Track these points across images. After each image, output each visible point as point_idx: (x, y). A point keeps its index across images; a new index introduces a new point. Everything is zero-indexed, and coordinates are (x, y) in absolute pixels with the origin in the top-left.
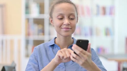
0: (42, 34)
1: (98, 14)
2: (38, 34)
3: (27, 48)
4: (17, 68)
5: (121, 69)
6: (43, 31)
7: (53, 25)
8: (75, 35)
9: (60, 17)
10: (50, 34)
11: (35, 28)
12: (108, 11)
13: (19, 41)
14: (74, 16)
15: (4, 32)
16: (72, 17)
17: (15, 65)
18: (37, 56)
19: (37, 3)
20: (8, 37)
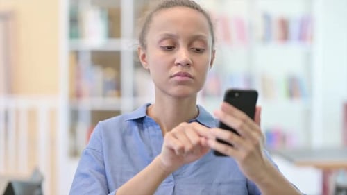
0: (114, 92)
1: (266, 38)
2: (105, 95)
3: (73, 131)
4: (46, 188)
5: (332, 188)
6: (117, 87)
7: (147, 68)
8: (204, 95)
9: (166, 44)
10: (135, 94)
11: (96, 78)
12: (294, 29)
13: (53, 113)
14: (205, 43)
15: (11, 89)
16: (198, 45)
17: (42, 179)
18: (102, 151)
19: (102, 9)
20: (22, 103)
